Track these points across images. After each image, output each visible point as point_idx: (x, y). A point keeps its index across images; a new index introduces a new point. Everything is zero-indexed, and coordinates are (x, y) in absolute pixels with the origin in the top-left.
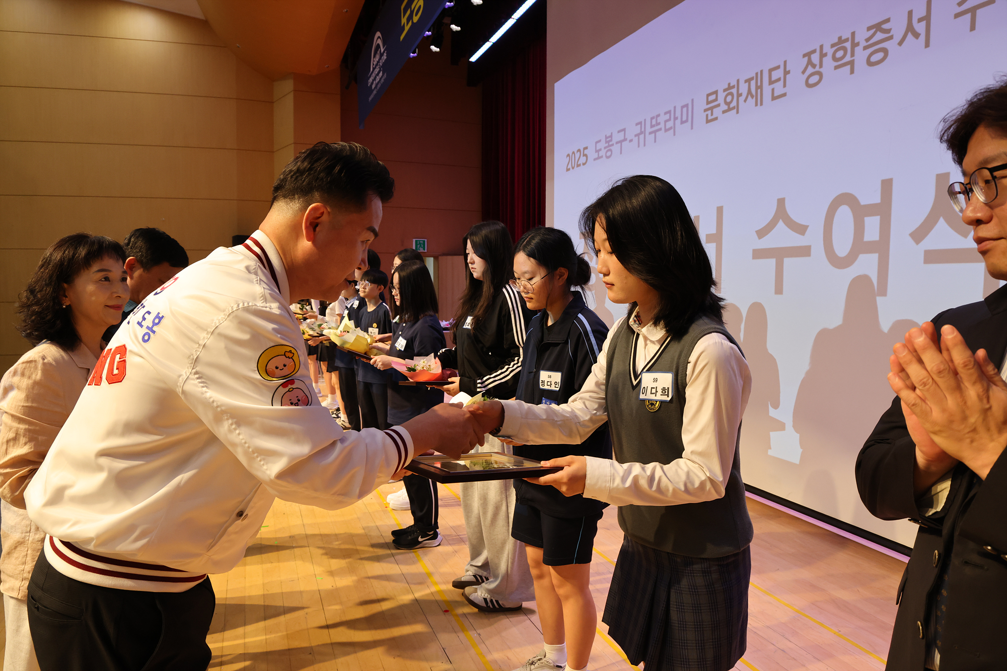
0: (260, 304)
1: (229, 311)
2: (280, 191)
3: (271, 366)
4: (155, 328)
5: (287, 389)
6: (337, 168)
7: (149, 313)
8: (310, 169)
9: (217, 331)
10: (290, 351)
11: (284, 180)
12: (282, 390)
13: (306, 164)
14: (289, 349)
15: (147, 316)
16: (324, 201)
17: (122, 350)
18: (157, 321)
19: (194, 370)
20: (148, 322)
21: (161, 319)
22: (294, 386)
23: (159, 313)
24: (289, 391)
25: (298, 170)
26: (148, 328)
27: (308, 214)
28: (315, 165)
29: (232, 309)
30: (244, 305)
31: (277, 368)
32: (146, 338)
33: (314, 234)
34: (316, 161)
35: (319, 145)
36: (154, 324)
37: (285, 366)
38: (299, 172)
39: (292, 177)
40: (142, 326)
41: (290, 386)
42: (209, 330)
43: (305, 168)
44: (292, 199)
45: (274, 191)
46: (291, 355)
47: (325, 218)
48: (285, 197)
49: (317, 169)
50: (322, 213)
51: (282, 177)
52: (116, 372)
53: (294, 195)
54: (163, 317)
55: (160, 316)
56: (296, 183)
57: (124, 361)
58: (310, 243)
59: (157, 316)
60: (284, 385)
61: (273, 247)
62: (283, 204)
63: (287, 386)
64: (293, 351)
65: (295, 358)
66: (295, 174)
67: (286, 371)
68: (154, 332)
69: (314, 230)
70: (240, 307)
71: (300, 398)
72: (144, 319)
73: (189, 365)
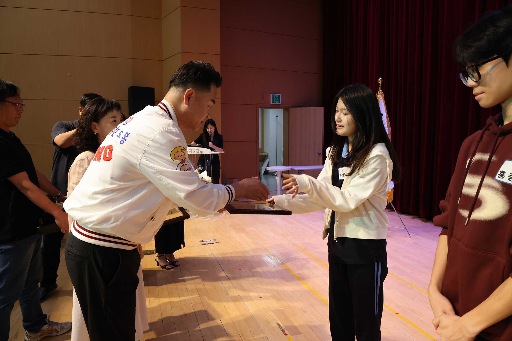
0: (172, 128)
1: (159, 131)
2: (172, 83)
3: (176, 156)
4: (126, 138)
5: (183, 164)
6: (199, 73)
7: (122, 132)
8: (187, 74)
9: (154, 139)
10: (183, 149)
11: (175, 78)
12: (181, 165)
13: (185, 71)
14: (182, 148)
15: (121, 133)
16: (193, 87)
17: (111, 147)
18: (126, 135)
19: (144, 155)
20: (123, 135)
21: (128, 134)
22: (185, 163)
23: (127, 132)
24: (183, 165)
25: (181, 74)
26: (122, 138)
27: (186, 93)
28: (189, 72)
29: (161, 131)
30: (166, 129)
31: (178, 156)
32: (122, 142)
33: (189, 102)
34: (189, 70)
35: (190, 63)
36: (125, 137)
37: (181, 155)
38: (182, 75)
39: (178, 77)
40: (120, 137)
41: (184, 163)
42: (150, 139)
43: (185, 73)
44: (179, 87)
45: (170, 83)
46: (183, 151)
47: (193, 95)
48: (176, 85)
49: (190, 74)
50: (192, 93)
51: (174, 77)
52: (107, 156)
53: (180, 85)
54: (129, 134)
55: (128, 133)
56: (180, 80)
57: (112, 152)
58: (187, 106)
59: (127, 133)
60: (181, 163)
61: (171, 107)
62: (175, 88)
63: (183, 163)
64: (184, 149)
65: (185, 152)
66: (180, 76)
67: (182, 158)
68: (125, 140)
69: (189, 100)
70: (164, 130)
71: (188, 169)
72: (120, 134)
73: (141, 153)
